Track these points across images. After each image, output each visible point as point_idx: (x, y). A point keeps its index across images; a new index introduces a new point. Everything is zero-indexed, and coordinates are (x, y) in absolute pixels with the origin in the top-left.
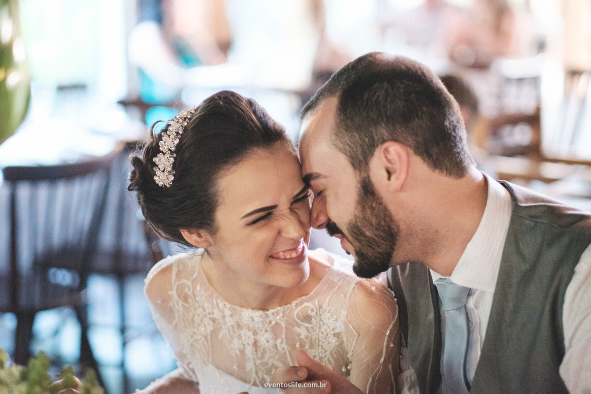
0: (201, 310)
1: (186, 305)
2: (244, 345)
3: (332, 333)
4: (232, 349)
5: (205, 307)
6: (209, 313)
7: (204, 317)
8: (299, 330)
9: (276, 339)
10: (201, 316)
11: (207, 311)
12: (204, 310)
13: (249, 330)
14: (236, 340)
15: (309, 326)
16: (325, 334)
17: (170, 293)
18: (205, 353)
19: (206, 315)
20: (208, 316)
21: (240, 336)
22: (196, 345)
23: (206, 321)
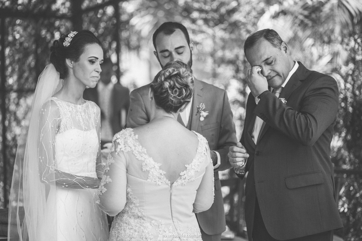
1: (62, 108)
17: (58, 105)
18: (70, 123)
19: (67, 111)
23: (68, 113)
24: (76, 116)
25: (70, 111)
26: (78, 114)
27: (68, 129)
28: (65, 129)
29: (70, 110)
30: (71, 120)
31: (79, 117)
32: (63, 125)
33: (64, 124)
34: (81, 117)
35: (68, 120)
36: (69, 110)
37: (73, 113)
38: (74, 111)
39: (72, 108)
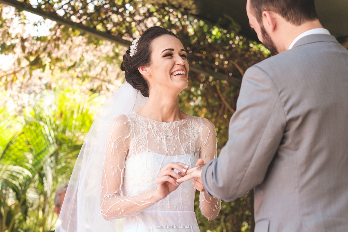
0: (142, 126)
1: (136, 125)
2: (162, 139)
3: (196, 132)
4: (156, 141)
5: (144, 125)
6: (146, 127)
7: (143, 129)
8: (183, 131)
9: (175, 135)
10: (142, 129)
11: (145, 126)
12: (143, 126)
13: (164, 132)
14: (158, 137)
15: (187, 130)
16: (193, 133)
17: (128, 120)
18: (145, 144)
19: (144, 128)
20: (145, 128)
21: (160, 135)
22: (140, 142)
23: (145, 131)
24: (156, 136)
25: (148, 130)
26: (161, 133)
27: (139, 152)
28: (135, 151)
29: (149, 128)
30: (146, 140)
31: (162, 138)
32: (132, 147)
33: (134, 144)
34: (165, 137)
35: (142, 140)
36: (147, 128)
37: (153, 132)
38: (155, 130)
39: (152, 125)
